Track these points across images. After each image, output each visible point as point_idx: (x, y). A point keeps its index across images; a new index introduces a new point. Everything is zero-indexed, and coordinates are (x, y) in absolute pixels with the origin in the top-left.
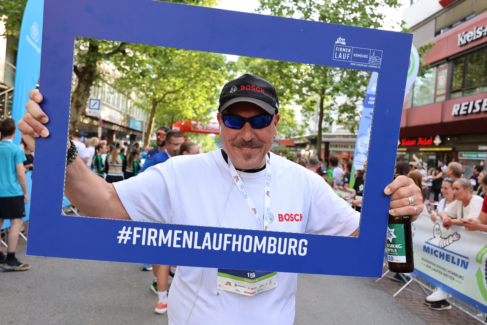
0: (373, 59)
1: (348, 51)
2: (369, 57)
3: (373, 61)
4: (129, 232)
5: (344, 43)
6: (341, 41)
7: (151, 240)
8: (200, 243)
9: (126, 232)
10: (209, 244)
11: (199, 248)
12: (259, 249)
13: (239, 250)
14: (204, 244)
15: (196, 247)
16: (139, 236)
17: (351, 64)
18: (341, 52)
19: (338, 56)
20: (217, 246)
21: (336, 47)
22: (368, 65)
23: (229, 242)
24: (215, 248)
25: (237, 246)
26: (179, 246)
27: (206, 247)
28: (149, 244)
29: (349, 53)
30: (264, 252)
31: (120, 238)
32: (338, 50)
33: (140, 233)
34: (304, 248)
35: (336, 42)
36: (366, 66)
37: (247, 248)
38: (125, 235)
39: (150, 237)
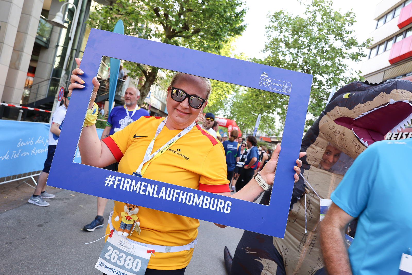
0: (286, 88)
1: (269, 81)
2: (283, 86)
3: (285, 89)
4: (113, 179)
5: (267, 76)
6: (265, 75)
7: (126, 186)
8: (158, 194)
9: (111, 179)
10: (164, 195)
11: (157, 196)
12: (197, 204)
13: (183, 202)
14: (161, 194)
15: (155, 196)
16: (119, 183)
17: (271, 89)
18: (264, 81)
19: (262, 83)
20: (169, 197)
21: (261, 78)
22: (282, 91)
23: (177, 196)
24: (167, 198)
25: (182, 199)
26: (144, 193)
27: (162, 197)
28: (124, 189)
29: (270, 82)
30: (200, 206)
31: (107, 182)
32: (262, 80)
33: (119, 180)
34: (228, 208)
35: (262, 75)
36: (281, 91)
37: (189, 202)
38: (110, 181)
39: (126, 184)
